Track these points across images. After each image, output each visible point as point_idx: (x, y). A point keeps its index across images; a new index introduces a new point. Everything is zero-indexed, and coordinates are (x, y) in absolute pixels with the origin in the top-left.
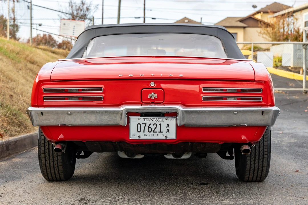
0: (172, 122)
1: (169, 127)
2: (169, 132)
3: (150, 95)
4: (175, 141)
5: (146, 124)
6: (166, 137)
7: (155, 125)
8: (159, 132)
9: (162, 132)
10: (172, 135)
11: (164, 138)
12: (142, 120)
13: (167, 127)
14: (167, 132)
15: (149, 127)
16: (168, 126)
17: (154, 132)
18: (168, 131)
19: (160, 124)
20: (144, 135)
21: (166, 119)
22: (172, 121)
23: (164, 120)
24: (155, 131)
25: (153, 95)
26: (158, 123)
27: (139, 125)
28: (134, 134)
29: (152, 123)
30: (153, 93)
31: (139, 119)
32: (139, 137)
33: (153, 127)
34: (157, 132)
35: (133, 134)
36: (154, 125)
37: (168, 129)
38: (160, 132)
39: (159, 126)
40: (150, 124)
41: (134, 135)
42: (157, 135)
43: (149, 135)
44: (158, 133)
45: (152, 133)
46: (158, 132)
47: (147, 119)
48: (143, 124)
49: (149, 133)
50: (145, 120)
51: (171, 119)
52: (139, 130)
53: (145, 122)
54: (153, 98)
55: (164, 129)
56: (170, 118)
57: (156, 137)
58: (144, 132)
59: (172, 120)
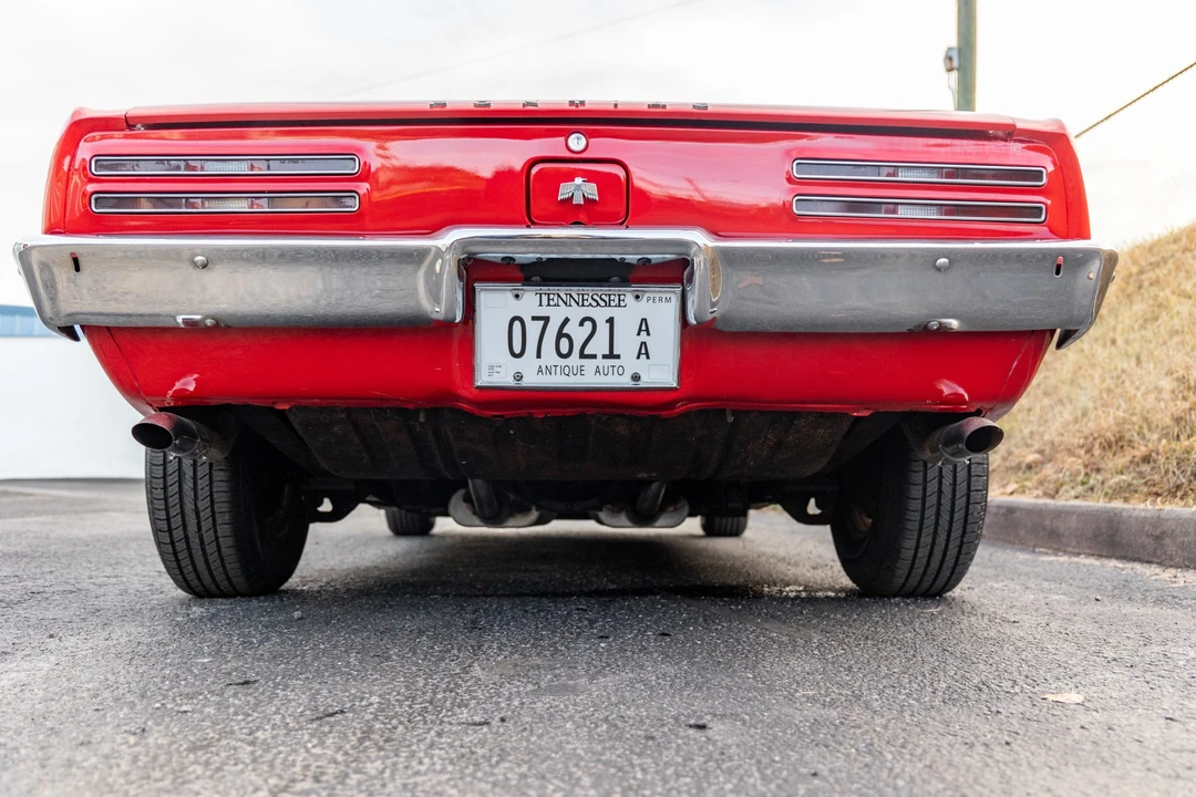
0: (660, 311)
1: (648, 334)
2: (648, 357)
3: (565, 190)
4: (674, 396)
5: (546, 320)
6: (636, 377)
7: (588, 325)
8: (605, 357)
9: (618, 357)
10: (661, 371)
11: (625, 381)
12: (530, 302)
13: (639, 334)
14: (638, 357)
15: (560, 335)
16: (644, 327)
17: (582, 356)
18: (643, 351)
19: (611, 321)
20: (540, 371)
21: (637, 297)
22: (664, 305)
23: (629, 299)
24: (586, 352)
25: (578, 187)
26: (600, 315)
27: (517, 324)
28: (495, 366)
29: (576, 313)
30: (578, 181)
31: (517, 296)
32: (518, 377)
33: (579, 334)
34: (594, 357)
35: (492, 367)
36: (581, 324)
37: (644, 343)
38: (611, 355)
39: (603, 329)
40: (567, 320)
41: (496, 369)
42: (598, 371)
43: (562, 371)
44: (600, 361)
45: (574, 360)
46: (599, 357)
47: (551, 296)
48: (534, 318)
49: (563, 362)
50: (545, 298)
51: (658, 296)
52: (517, 350)
53: (543, 312)
54: (578, 200)
55: (627, 343)
56: (653, 291)
57: (590, 376)
58: (539, 356)
59: (660, 300)
